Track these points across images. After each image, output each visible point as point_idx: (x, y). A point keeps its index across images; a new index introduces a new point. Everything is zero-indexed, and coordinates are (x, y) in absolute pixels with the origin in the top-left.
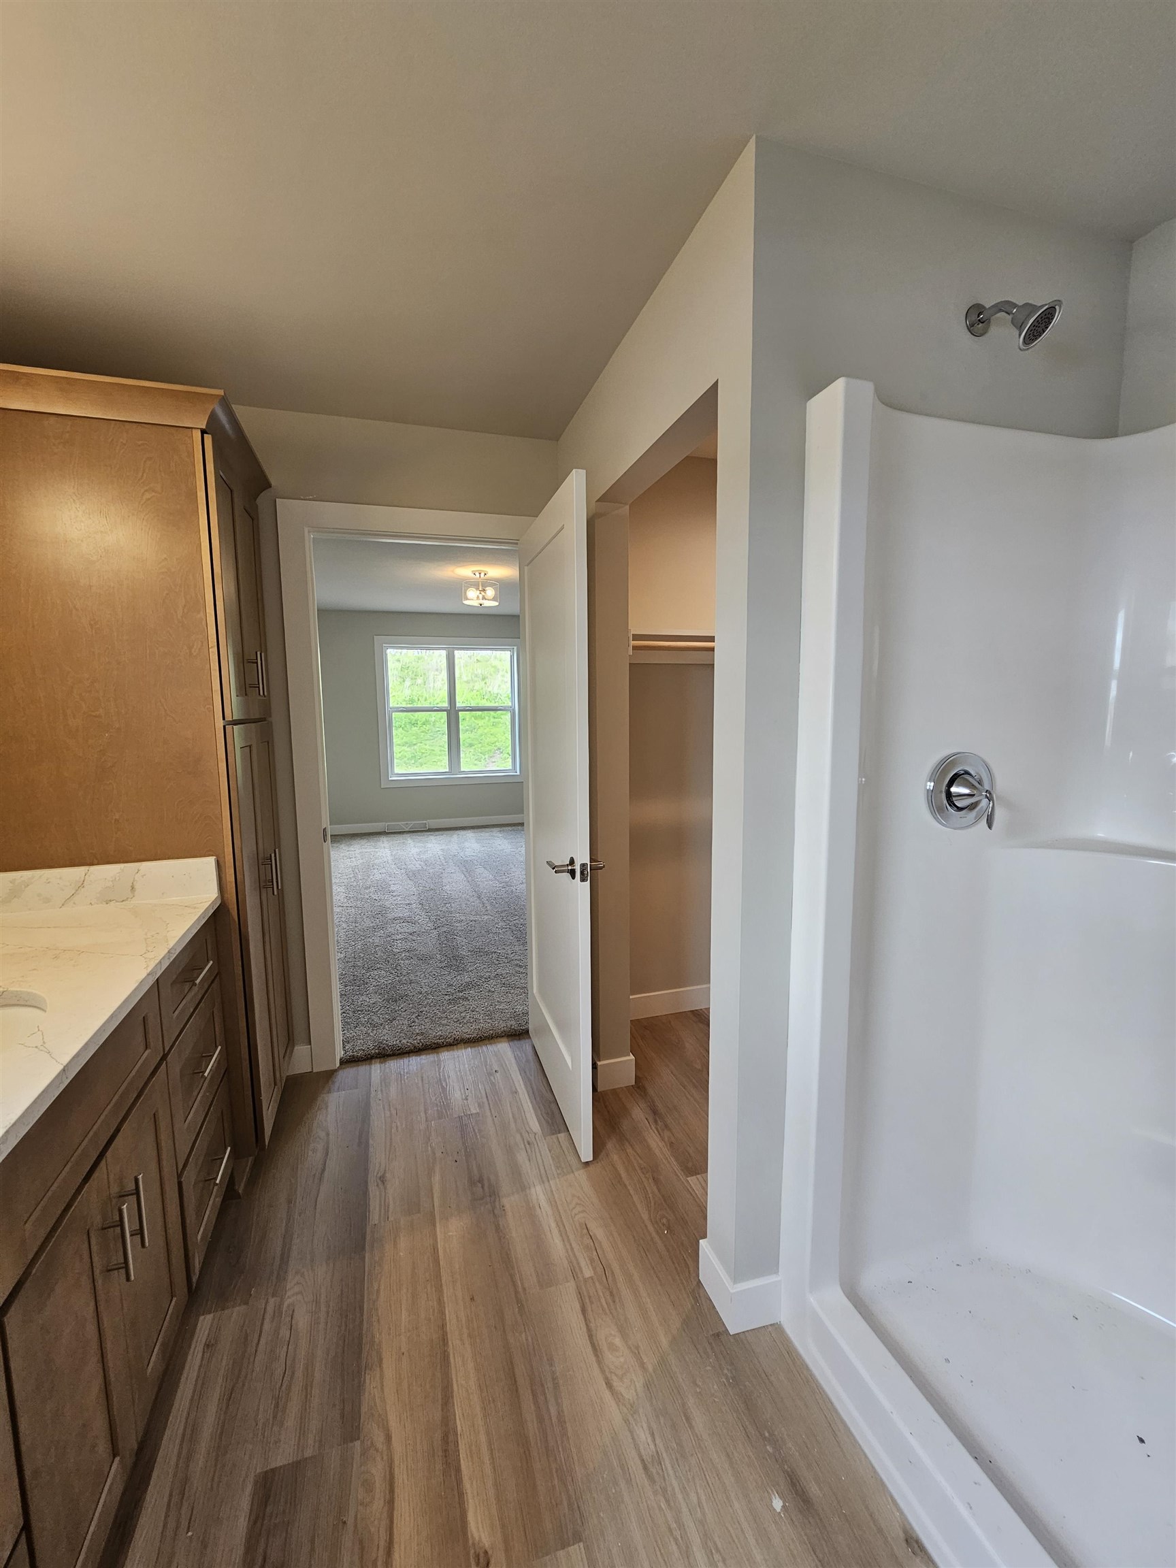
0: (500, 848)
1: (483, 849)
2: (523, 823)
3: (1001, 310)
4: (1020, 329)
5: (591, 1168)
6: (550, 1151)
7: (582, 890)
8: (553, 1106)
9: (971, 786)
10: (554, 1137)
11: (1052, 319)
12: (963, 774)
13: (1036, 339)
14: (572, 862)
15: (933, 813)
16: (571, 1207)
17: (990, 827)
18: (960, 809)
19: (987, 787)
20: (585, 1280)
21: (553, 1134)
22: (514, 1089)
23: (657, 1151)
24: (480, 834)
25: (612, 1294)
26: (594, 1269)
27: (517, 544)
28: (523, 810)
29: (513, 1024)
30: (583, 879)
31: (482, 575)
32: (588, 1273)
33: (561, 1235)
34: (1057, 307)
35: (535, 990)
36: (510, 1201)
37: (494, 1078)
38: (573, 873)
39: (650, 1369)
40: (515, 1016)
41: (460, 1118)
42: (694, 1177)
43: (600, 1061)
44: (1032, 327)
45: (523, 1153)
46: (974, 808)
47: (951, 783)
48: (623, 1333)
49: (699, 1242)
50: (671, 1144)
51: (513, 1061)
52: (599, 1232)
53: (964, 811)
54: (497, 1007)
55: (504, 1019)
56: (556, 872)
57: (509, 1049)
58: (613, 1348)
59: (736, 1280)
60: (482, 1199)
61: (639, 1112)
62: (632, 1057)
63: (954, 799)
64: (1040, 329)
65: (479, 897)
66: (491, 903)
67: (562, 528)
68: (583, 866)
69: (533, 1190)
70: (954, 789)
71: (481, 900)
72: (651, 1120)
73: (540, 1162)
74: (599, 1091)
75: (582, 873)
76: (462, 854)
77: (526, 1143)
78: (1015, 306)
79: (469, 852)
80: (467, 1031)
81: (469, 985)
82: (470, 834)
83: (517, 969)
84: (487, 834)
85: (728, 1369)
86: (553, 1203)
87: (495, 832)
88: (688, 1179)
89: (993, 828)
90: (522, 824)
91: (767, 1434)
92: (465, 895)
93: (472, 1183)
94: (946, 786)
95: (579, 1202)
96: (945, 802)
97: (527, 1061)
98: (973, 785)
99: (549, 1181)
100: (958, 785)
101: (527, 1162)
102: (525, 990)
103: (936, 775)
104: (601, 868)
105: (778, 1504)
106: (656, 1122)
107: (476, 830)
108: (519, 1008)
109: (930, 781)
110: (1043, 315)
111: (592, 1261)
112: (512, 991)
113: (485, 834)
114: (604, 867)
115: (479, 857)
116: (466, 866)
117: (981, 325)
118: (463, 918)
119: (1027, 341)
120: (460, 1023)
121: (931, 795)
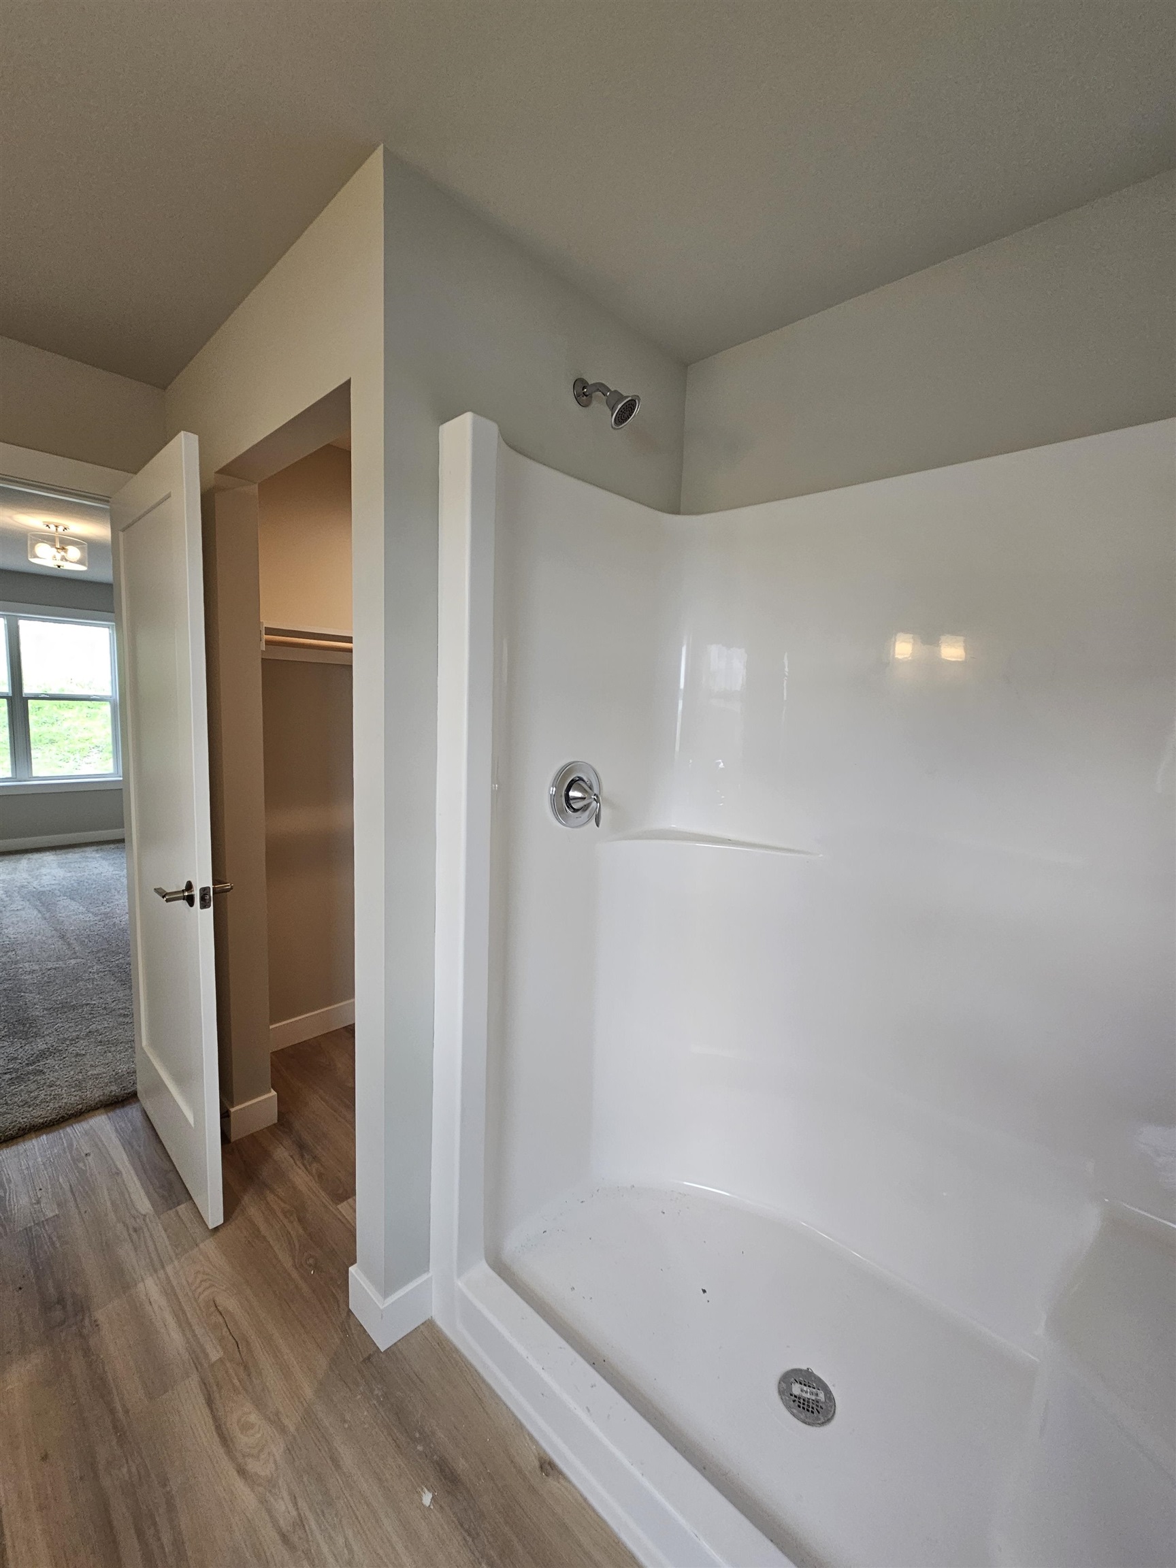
0: (96, 871)
1: (69, 874)
2: (124, 839)
3: (598, 390)
4: (613, 409)
5: (220, 1234)
6: (165, 1231)
7: (204, 918)
8: (171, 1176)
9: (583, 790)
10: (172, 1213)
11: (634, 409)
12: (578, 780)
13: (623, 422)
14: (189, 886)
15: (555, 814)
16: (193, 1288)
17: (598, 826)
18: (575, 810)
19: (596, 791)
20: (212, 1366)
21: (171, 1209)
22: (114, 1170)
23: (303, 1188)
24: (64, 856)
25: (246, 1368)
26: (224, 1348)
27: (108, 501)
28: (123, 824)
29: (114, 1089)
30: (204, 905)
31: (60, 529)
32: (215, 1354)
33: (180, 1326)
34: (637, 401)
35: (144, 1043)
36: (106, 1312)
37: (85, 1165)
38: (190, 901)
39: (292, 1429)
40: (118, 1078)
41: (28, 1230)
42: (345, 1203)
43: (233, 1107)
44: (620, 412)
45: (128, 1246)
46: (586, 810)
47: (568, 789)
48: (259, 1404)
49: (347, 1272)
50: (320, 1176)
51: (113, 1136)
52: (230, 1303)
53: (579, 812)
54: (89, 1073)
55: (100, 1085)
56: (167, 901)
57: (107, 1122)
58: (246, 1427)
59: (386, 1295)
60: (63, 1322)
61: (282, 1153)
62: (273, 1093)
63: (571, 802)
64: (626, 416)
65: (62, 937)
66: (82, 943)
67: (169, 496)
68: (204, 891)
69: (141, 1285)
70: (572, 794)
71: (65, 941)
72: (296, 1157)
73: (152, 1248)
74: (233, 1140)
75: (203, 899)
76: (35, 884)
77: (131, 1231)
78: (609, 390)
79: (46, 880)
80: (38, 1114)
81: (43, 1055)
82: (49, 858)
83: (121, 1019)
84: (77, 856)
85: (379, 1389)
86: (170, 1293)
87: (90, 852)
88: (339, 1206)
89: (600, 825)
90: (122, 841)
91: (417, 1435)
92: (39, 937)
93: (46, 1307)
94: (566, 791)
95: (205, 1277)
96: (565, 804)
97: (135, 1130)
98: (585, 789)
99: (163, 1267)
100: (575, 790)
101: (132, 1254)
102: (131, 1044)
103: (557, 783)
104: (228, 890)
105: (427, 1498)
106: (302, 1156)
107: (58, 852)
108: (123, 1068)
109: (553, 786)
110: (627, 404)
111: (221, 1340)
112: (113, 1049)
113: (73, 856)
114: (232, 888)
115: (63, 886)
116: (43, 900)
117: (585, 397)
118: (36, 967)
119: (617, 422)
120: (29, 1107)
121: (553, 798)
